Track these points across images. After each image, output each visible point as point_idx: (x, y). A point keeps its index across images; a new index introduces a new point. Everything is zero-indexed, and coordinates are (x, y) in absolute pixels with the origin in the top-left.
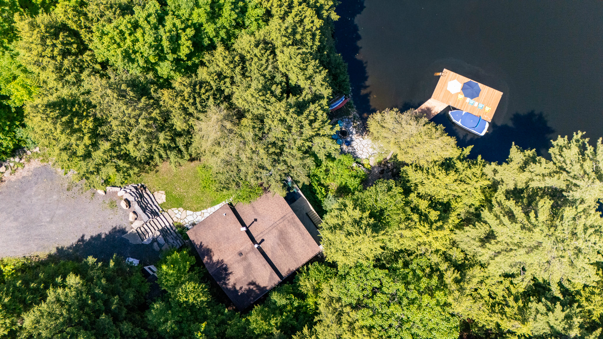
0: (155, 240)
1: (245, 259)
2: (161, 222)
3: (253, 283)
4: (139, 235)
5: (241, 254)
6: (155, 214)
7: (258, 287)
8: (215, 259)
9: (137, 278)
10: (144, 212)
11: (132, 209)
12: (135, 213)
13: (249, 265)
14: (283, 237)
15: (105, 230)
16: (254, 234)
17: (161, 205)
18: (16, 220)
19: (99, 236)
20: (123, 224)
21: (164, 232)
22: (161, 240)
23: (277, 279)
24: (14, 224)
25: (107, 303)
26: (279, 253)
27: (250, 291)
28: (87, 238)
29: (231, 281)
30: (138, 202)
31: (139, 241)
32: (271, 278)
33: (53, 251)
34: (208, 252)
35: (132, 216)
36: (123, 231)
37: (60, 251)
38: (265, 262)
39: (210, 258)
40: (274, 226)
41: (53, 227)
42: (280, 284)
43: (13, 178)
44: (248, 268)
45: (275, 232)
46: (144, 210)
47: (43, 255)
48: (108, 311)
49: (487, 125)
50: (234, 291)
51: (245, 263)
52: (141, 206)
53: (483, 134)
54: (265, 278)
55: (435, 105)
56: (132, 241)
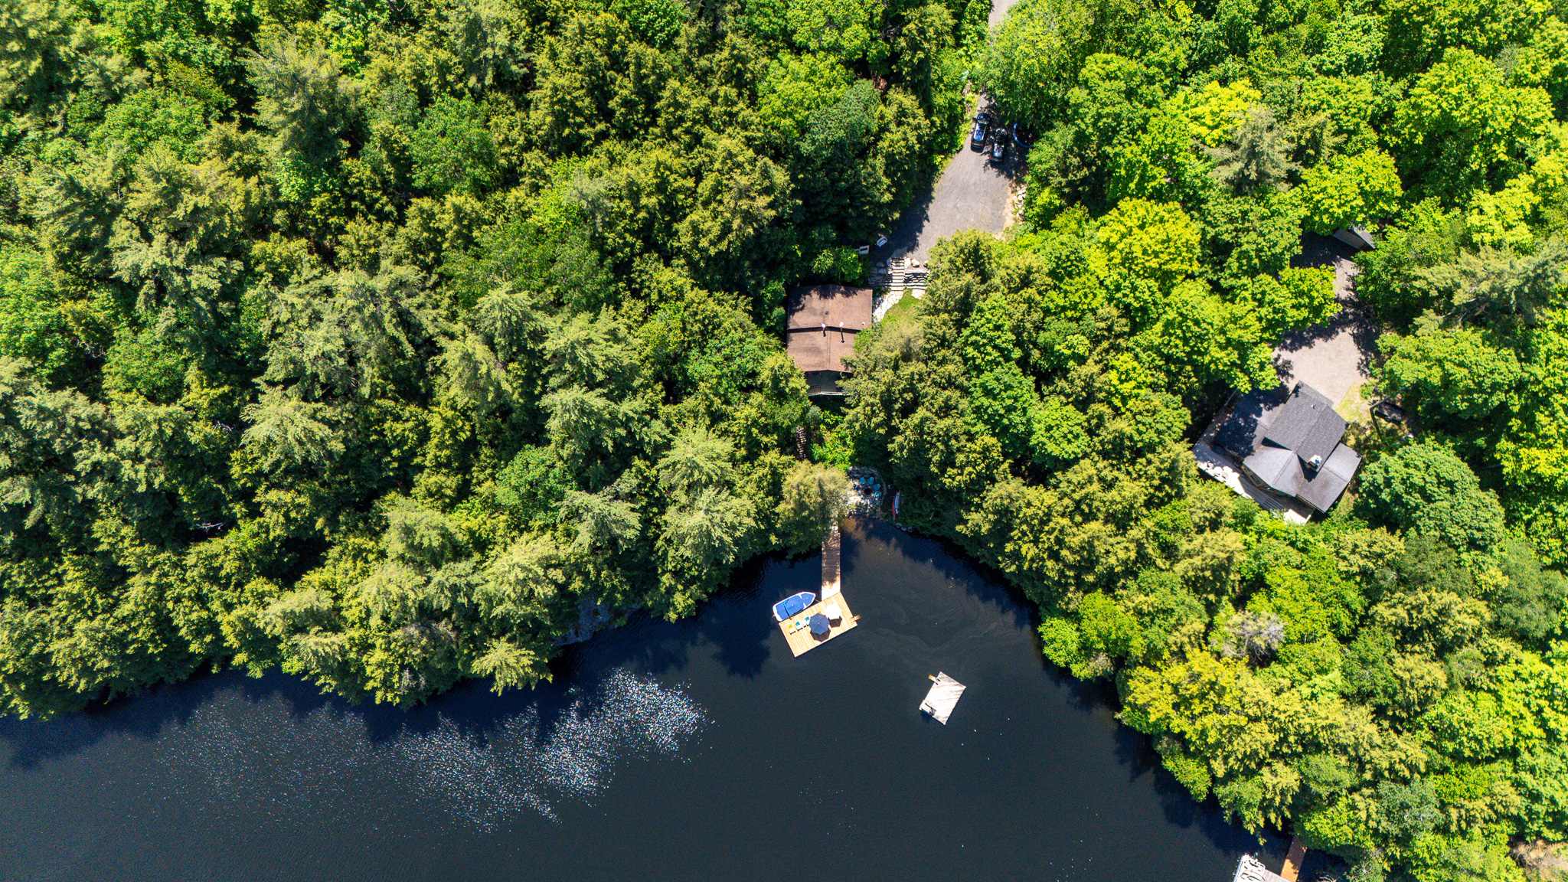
0: (886, 267)
1: (821, 314)
2: (897, 281)
3: (802, 309)
4: (899, 259)
5: (827, 313)
6: (907, 280)
7: (798, 310)
8: (838, 296)
9: (863, 235)
10: (913, 274)
11: (922, 266)
12: (917, 266)
13: (815, 314)
14: (815, 350)
15: (921, 238)
16: (834, 333)
17: (911, 290)
19: (920, 232)
20: (916, 253)
21: (889, 278)
22: (882, 271)
23: (792, 326)
24: (972, 181)
25: (855, 208)
26: (807, 341)
27: (799, 303)
28: (925, 223)
29: (815, 295)
30: (924, 274)
31: (894, 255)
32: (795, 323)
33: (934, 194)
34: (847, 294)
35: (916, 263)
36: (911, 249)
37: (930, 199)
38: (809, 327)
39: (842, 293)
40: (828, 349)
41: (950, 205)
42: (786, 326)
43: (1009, 201)
44: (814, 312)
45: (823, 348)
46: (915, 275)
47: (936, 186)
48: (850, 205)
49: (779, 618)
50: (807, 293)
51: (819, 312)
52: (919, 274)
53: (774, 608)
54: (799, 320)
55: (832, 591)
56: (898, 251)
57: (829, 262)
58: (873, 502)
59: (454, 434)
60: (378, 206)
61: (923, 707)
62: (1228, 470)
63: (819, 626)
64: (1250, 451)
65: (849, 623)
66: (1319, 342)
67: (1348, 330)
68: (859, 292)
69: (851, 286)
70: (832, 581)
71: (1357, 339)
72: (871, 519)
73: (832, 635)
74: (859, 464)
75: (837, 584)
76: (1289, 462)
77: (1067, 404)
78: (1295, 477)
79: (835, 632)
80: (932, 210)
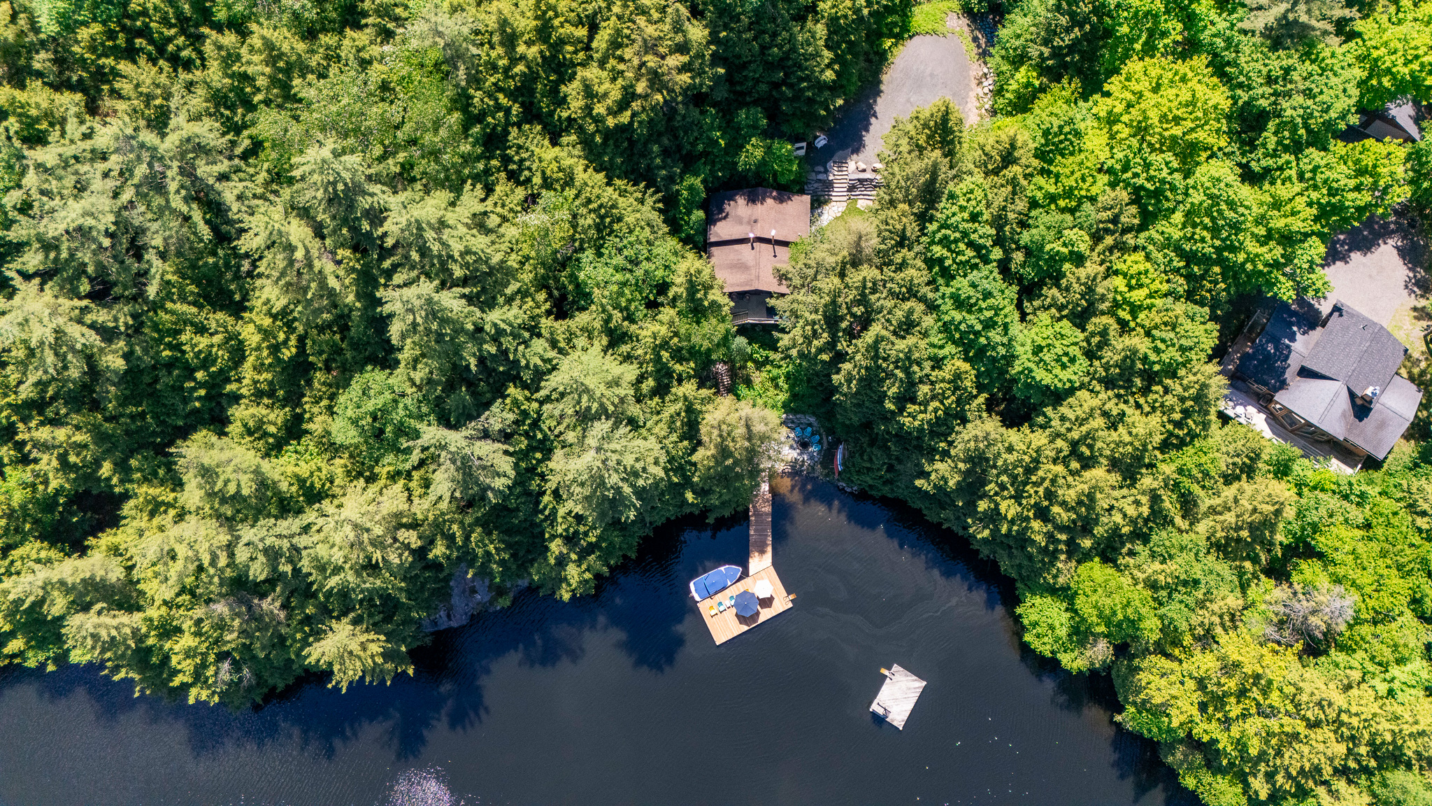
0: (826, 172)
1: (749, 223)
2: (839, 189)
3: (725, 218)
4: (842, 162)
5: (755, 221)
6: (852, 188)
7: (720, 220)
8: (770, 201)
9: (799, 126)
10: (859, 180)
11: (869, 170)
12: (864, 171)
13: (741, 223)
14: (741, 267)
15: (868, 138)
16: (764, 246)
17: (856, 200)
18: (931, 75)
19: (867, 131)
20: (861, 155)
21: (829, 185)
22: (821, 177)
23: (713, 239)
24: (928, 71)
25: (791, 86)
26: (732, 256)
27: (721, 210)
28: (873, 120)
29: (741, 201)
30: (872, 180)
31: (836, 158)
32: (717, 235)
33: (883, 87)
34: (780, 200)
35: (862, 166)
36: (856, 151)
37: (878, 93)
38: (733, 238)
39: (774, 198)
40: (758, 264)
42: (706, 238)
43: (972, 94)
44: (740, 221)
45: (751, 263)
46: (861, 181)
47: (884, 78)
48: (784, 83)
49: (697, 598)
50: (732, 198)
51: (745, 220)
52: (866, 180)
53: (692, 585)
54: (721, 230)
55: (761, 563)
56: (840, 153)
57: (759, 153)
58: (812, 458)
59: (275, 349)
60: (171, 48)
61: (874, 707)
62: (1251, 410)
63: (746, 608)
64: (1283, 385)
65: (782, 603)
66: (1356, 256)
67: (1390, 242)
68: (796, 198)
69: (785, 190)
70: (762, 552)
71: (1402, 252)
72: (809, 478)
73: (762, 619)
74: (794, 411)
75: (768, 557)
76: (1337, 394)
77: (1059, 320)
78: (1344, 415)
79: (765, 615)
80: (881, 105)
